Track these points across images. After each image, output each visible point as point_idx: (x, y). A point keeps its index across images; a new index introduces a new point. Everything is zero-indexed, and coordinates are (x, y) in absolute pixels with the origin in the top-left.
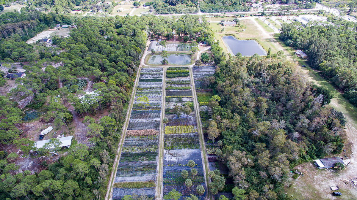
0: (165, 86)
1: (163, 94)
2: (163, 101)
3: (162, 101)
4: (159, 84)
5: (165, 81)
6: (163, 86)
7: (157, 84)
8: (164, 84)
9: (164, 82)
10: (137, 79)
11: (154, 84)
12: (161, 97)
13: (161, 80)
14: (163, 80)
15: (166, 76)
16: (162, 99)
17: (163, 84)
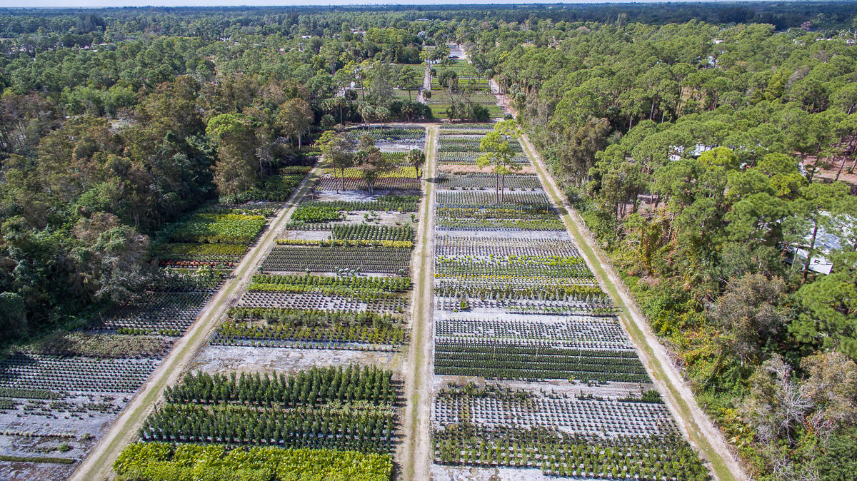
0: (413, 309)
1: (428, 260)
2: (425, 233)
3: (429, 235)
4: (458, 325)
5: (412, 348)
6: (427, 308)
7: (473, 325)
8: (420, 323)
9: (420, 337)
10: (687, 394)
11: (501, 328)
12: (438, 249)
13: (448, 359)
14: (428, 365)
15: (399, 403)
16: (429, 244)
17: (429, 326)
